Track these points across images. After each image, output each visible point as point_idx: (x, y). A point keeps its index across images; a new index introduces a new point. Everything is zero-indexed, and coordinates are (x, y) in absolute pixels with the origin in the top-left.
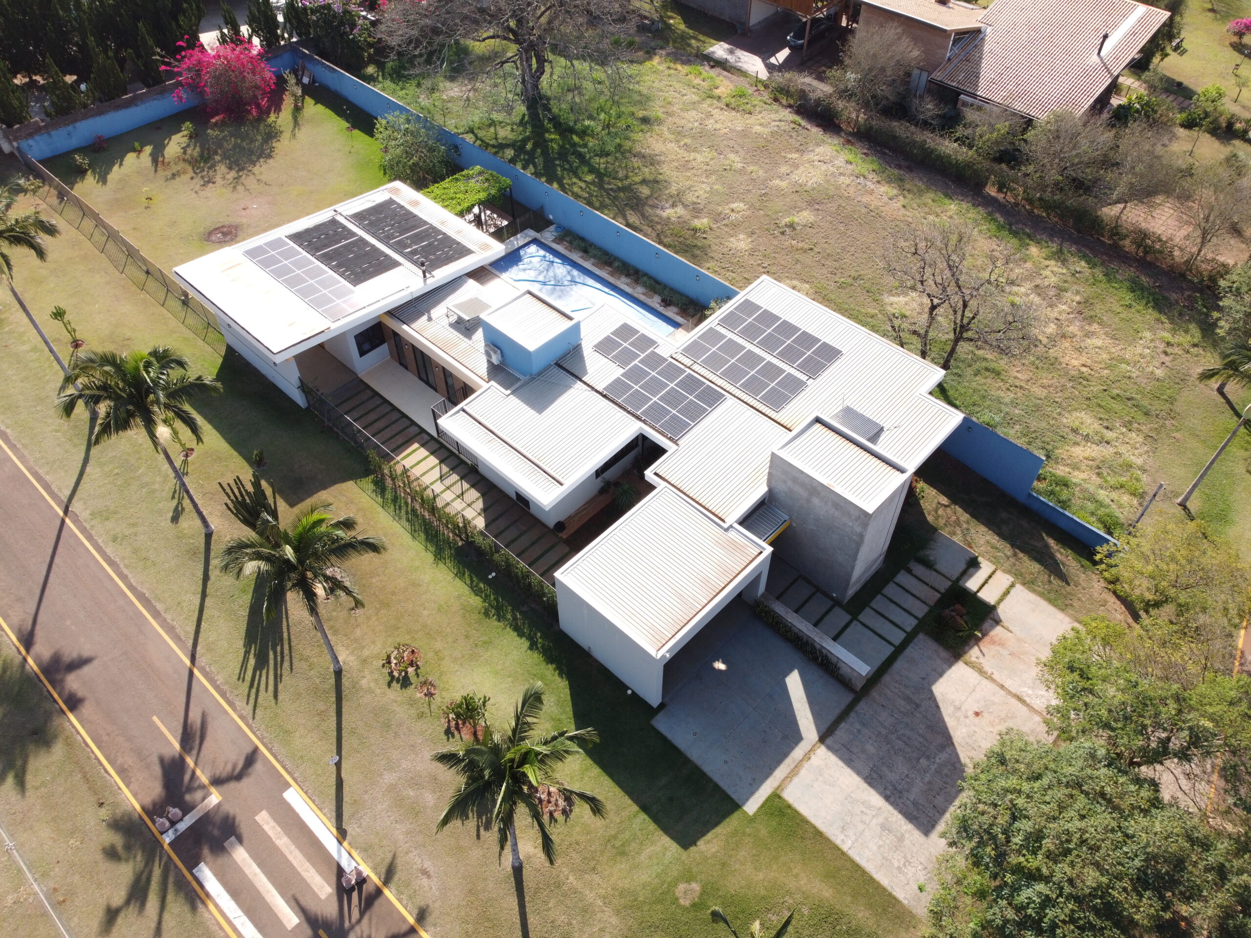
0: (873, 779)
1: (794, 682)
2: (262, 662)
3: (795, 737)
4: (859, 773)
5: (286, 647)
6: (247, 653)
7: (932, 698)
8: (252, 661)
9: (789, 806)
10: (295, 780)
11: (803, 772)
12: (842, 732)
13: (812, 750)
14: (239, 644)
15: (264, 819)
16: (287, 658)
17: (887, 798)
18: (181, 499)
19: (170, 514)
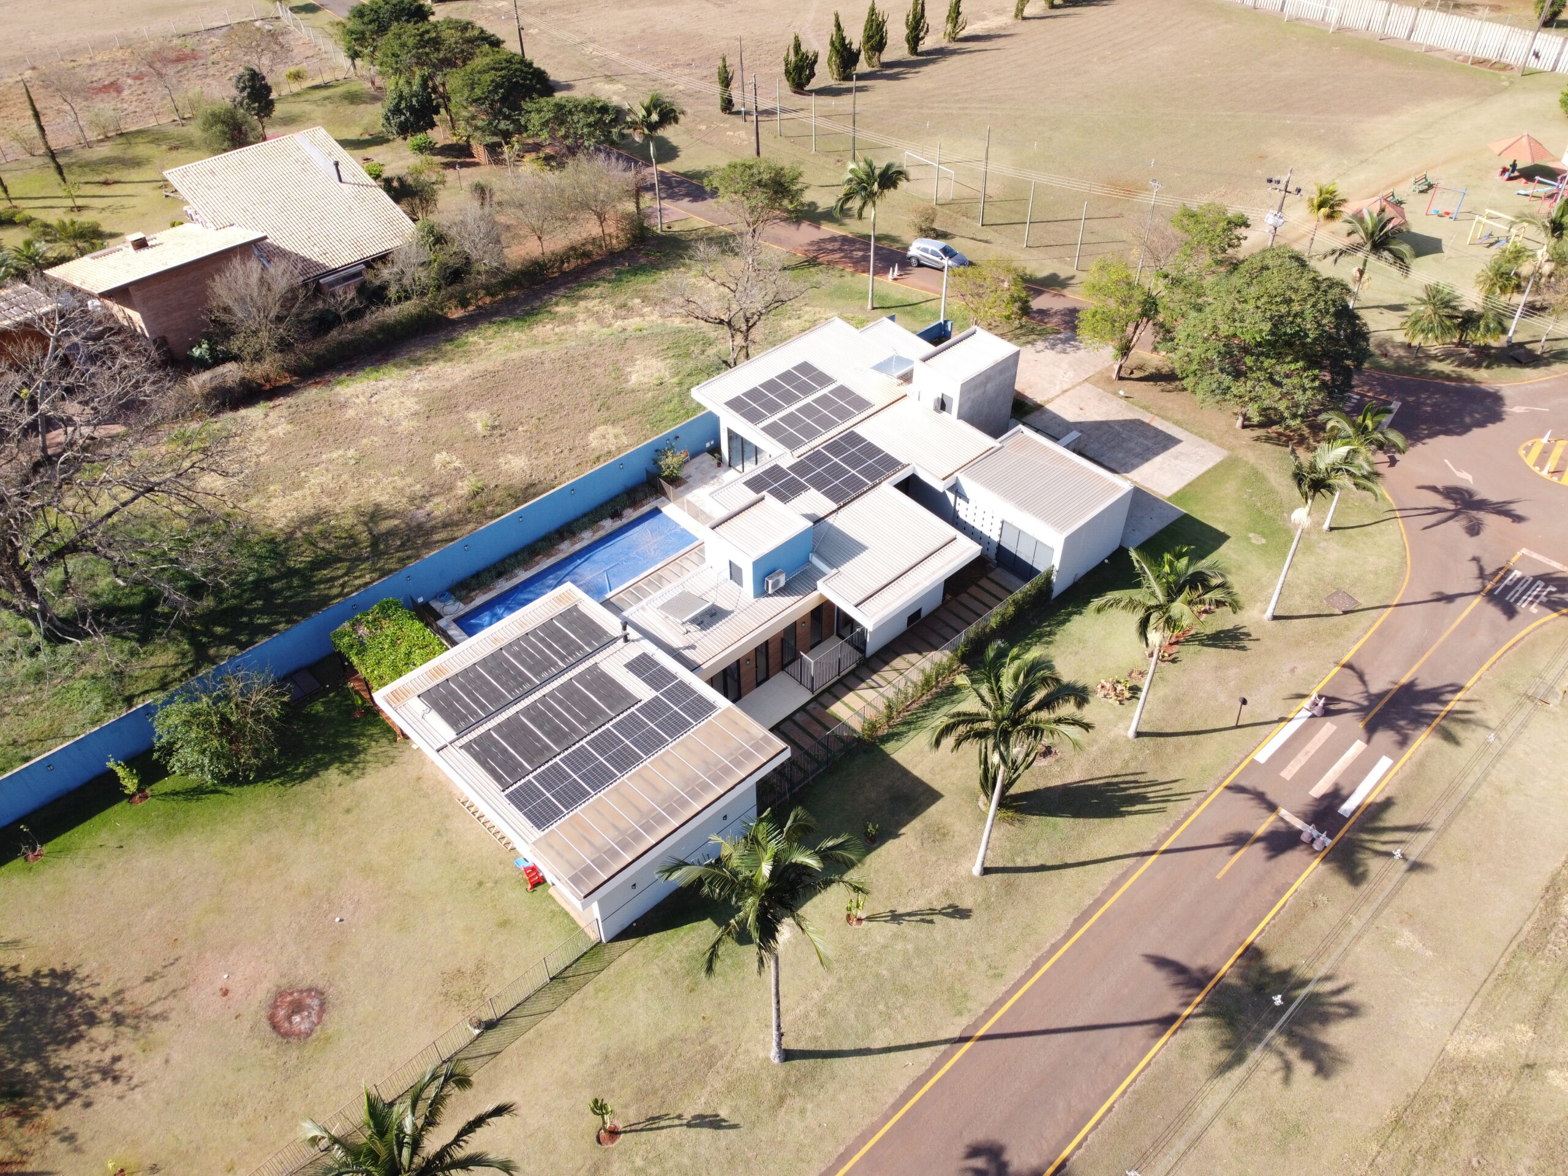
0: (1144, 458)
2: (1140, 799)
4: (1143, 463)
5: (1117, 780)
6: (1130, 813)
7: (1079, 423)
8: (1138, 807)
9: (1176, 496)
10: (1246, 757)
14: (1116, 823)
15: (1287, 774)
16: (1129, 778)
17: (1156, 455)
18: (933, 911)
19: (953, 922)
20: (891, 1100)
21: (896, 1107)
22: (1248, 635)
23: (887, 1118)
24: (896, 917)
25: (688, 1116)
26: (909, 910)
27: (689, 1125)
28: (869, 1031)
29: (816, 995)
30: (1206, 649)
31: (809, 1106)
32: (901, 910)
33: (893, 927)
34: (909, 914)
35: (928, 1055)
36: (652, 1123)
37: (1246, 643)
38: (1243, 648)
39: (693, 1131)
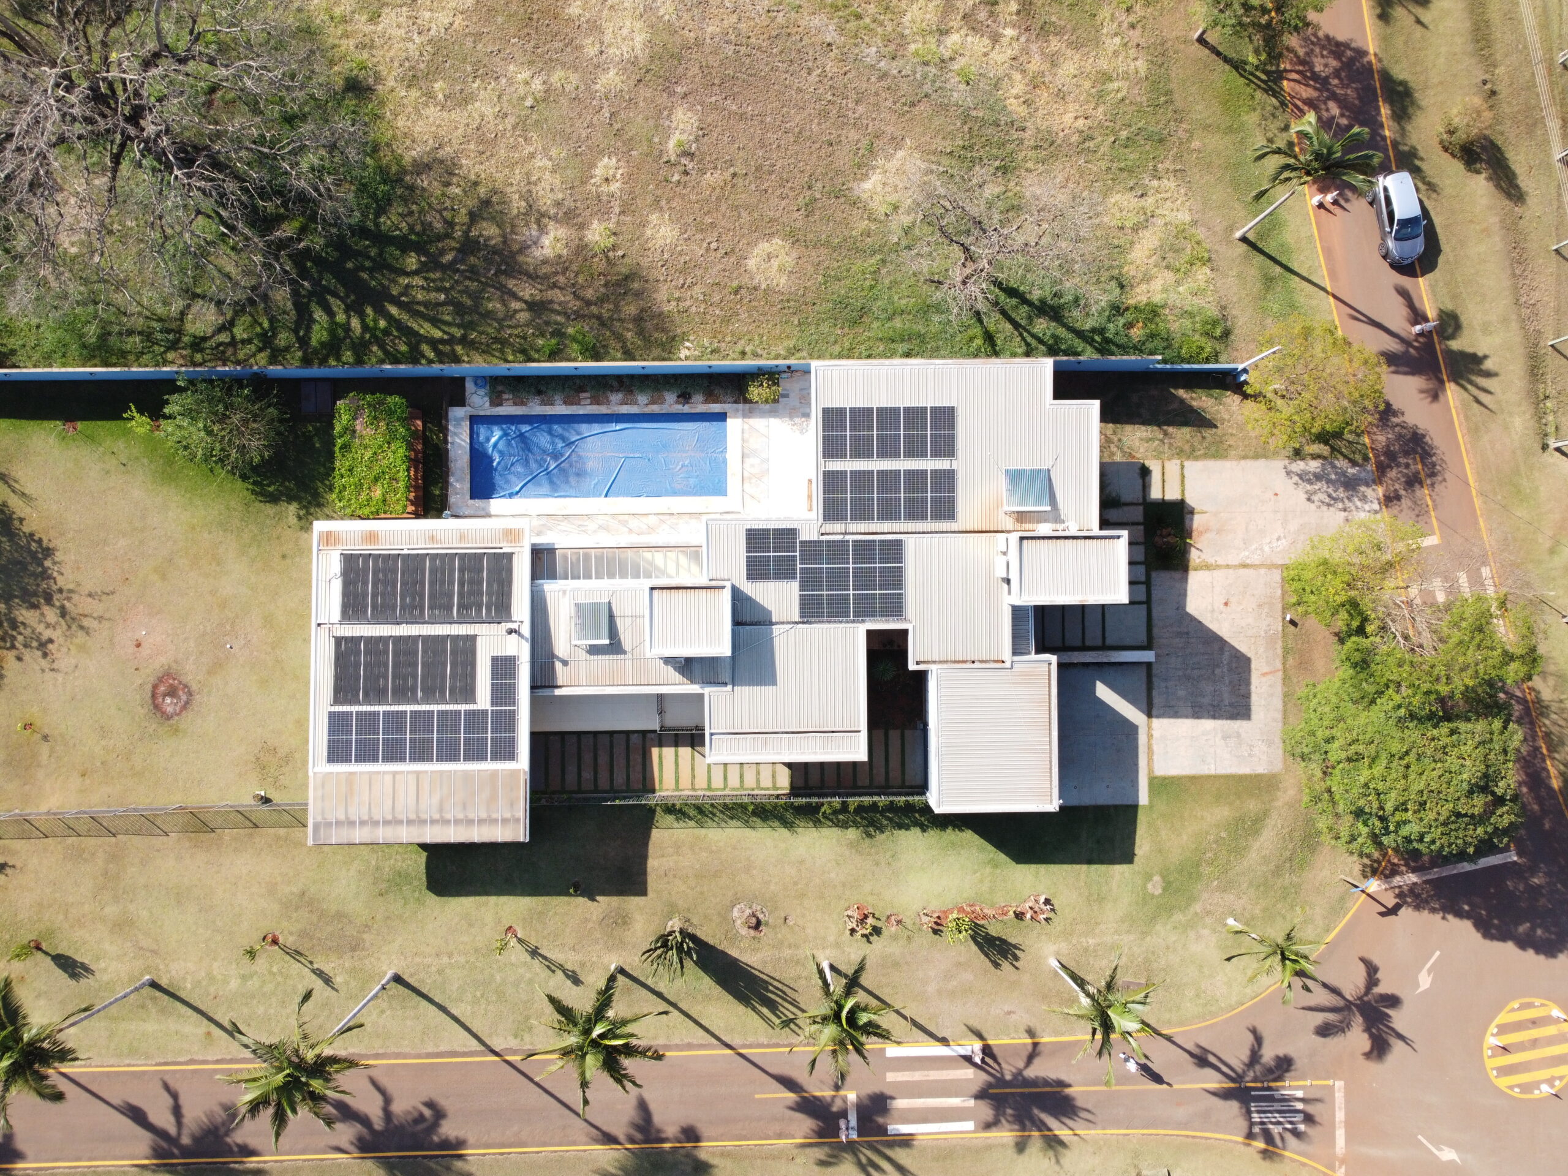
0: (1197, 712)
1: (1103, 692)
2: (772, 1006)
3: (1131, 730)
4: (1187, 717)
5: (775, 983)
6: (754, 1009)
7: (1193, 619)
8: (765, 1011)
9: (1165, 778)
11: (1155, 748)
12: (1157, 700)
13: (1149, 728)
14: (741, 1009)
15: (891, 1077)
16: (785, 988)
17: (1214, 717)
18: (561, 967)
19: (569, 982)
20: (430, 1050)
21: (429, 1055)
22: (1016, 958)
23: (419, 1056)
24: (534, 953)
25: (316, 966)
26: (548, 955)
27: (313, 971)
28: (460, 1000)
29: (445, 959)
30: (972, 943)
31: (388, 1012)
32: (542, 951)
33: (529, 958)
34: (545, 958)
35: (474, 1044)
36: (296, 954)
37: (1006, 965)
38: (997, 965)
39: (314, 977)
